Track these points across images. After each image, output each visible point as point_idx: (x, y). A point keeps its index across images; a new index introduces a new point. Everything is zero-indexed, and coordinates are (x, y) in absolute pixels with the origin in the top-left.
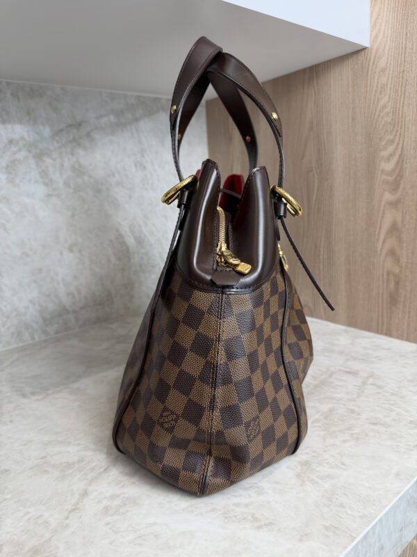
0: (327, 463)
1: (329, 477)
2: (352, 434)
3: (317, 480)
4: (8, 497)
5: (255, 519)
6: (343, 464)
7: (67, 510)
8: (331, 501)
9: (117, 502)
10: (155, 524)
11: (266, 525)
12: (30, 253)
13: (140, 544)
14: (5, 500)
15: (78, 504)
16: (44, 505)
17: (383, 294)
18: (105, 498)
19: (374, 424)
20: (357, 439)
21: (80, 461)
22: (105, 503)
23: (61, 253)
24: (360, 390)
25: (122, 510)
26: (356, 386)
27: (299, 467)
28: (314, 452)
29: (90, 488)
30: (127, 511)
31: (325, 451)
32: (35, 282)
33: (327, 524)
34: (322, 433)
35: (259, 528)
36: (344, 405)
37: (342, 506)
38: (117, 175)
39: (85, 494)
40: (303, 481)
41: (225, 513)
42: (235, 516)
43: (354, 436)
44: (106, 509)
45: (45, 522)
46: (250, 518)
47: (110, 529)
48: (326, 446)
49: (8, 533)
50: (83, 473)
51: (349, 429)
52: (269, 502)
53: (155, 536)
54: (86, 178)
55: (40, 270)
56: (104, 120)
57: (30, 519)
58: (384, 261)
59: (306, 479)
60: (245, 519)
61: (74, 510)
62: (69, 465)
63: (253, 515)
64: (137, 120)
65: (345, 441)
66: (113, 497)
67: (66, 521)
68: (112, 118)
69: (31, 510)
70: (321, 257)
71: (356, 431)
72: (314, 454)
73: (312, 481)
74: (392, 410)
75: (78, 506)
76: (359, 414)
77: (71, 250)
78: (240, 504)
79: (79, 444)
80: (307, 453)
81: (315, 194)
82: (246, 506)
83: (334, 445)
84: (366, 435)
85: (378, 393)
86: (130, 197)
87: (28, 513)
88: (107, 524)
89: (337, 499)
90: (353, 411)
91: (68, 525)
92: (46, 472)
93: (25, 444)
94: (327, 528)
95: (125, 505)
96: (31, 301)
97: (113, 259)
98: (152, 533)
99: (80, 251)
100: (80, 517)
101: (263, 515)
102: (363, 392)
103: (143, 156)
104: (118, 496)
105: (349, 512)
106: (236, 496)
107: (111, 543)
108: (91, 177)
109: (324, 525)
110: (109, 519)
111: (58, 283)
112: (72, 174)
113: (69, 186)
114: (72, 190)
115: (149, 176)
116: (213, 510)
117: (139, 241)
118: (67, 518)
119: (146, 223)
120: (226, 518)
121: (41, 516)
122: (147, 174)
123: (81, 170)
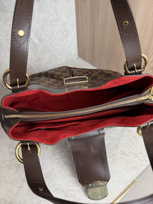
2: (113, 159)
4: (1, 179)
7: (19, 187)
15: (22, 184)
16: (12, 184)
19: (122, 154)
20: (114, 162)
24: (122, 133)
26: (121, 130)
36: (114, 141)
42: (68, 195)
46: (73, 196)
47: (31, 196)
49: (2, 195)
51: (113, 156)
57: (8, 190)
60: (71, 196)
61: (21, 187)
63: (74, 195)
67: (19, 192)
69: (8, 186)
74: (130, 147)
75: (22, 186)
76: (118, 148)
82: (73, 191)
84: (118, 160)
85: (129, 135)
87: (7, 187)
90: (116, 146)
91: (19, 194)
92: (12, 168)
93: (5, 153)
100: (23, 190)
101: (77, 195)
102: (123, 134)
106: (70, 186)
107: (32, 202)
112: (1, 13)
113: (1, 20)
114: (3, 22)
115: (42, 5)
116: (62, 192)
117: (40, 40)
118: (19, 190)
119: (43, 31)
120: (66, 195)
121: (11, 189)
122: (40, 4)
123: (5, 10)
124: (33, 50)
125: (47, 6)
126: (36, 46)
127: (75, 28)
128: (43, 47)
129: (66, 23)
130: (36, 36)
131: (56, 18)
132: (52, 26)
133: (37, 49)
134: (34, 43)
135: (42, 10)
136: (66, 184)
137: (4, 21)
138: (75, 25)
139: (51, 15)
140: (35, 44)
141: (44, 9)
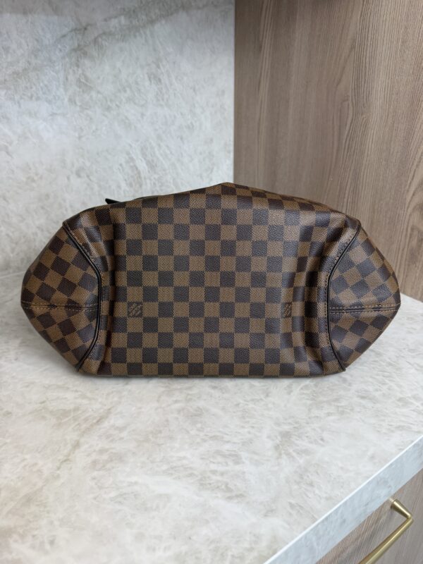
0: (307, 437)
1: (306, 452)
2: (338, 407)
3: (294, 454)
4: (8, 441)
5: (228, 489)
6: (322, 440)
7: (59, 460)
8: (302, 478)
9: (105, 457)
10: (136, 483)
11: (237, 496)
12: (36, 178)
13: (120, 502)
14: (6, 443)
15: (69, 455)
16: (39, 452)
17: (403, 250)
18: (95, 451)
19: (363, 398)
20: (342, 413)
21: (76, 409)
22: (94, 456)
23: (68, 178)
25: (108, 466)
27: (279, 438)
28: (297, 423)
29: (82, 440)
30: (113, 468)
31: (308, 423)
32: (43, 208)
33: (293, 502)
34: (309, 402)
35: (230, 498)
37: (311, 484)
38: (128, 90)
39: (77, 445)
40: (280, 454)
41: (201, 480)
42: (210, 484)
43: (340, 409)
44: (95, 463)
45: (39, 471)
46: (223, 487)
47: (96, 484)
48: (310, 418)
49: (6, 478)
50: (77, 423)
51: (337, 400)
52: (244, 473)
53: (135, 495)
54: (94, 94)
55: (47, 196)
56: (114, 22)
57: (25, 466)
58: (410, 215)
59: (283, 452)
60: (218, 487)
61: (65, 461)
62: (65, 413)
63: (227, 485)
64: (152, 22)
65: (329, 414)
66: (102, 451)
67: (58, 472)
68: (123, 19)
69: (28, 457)
70: (345, 200)
71: (343, 404)
72: (296, 425)
73: (288, 454)
74: (384, 384)
75: (70, 457)
76: (350, 385)
77: (78, 175)
78: (216, 471)
79: (76, 391)
80: (290, 423)
81: (347, 128)
82: (222, 474)
83: (317, 417)
84: (352, 410)
86: (143, 115)
88: (94, 479)
89: (308, 477)
91: (58, 476)
92: (44, 418)
93: (27, 386)
94: (292, 506)
95: (111, 461)
96: (38, 228)
97: (123, 185)
98: (132, 493)
99: (88, 176)
100: (71, 468)
101: (235, 485)
103: (158, 67)
104: (106, 450)
105: (317, 492)
106: (214, 463)
107: (95, 498)
108: (99, 92)
109: (290, 503)
110: (95, 474)
111: (66, 210)
112: (78, 89)
113: (75, 103)
114: (78, 109)
115: (164, 91)
116: (191, 475)
117: (152, 165)
118: (59, 468)
119: (159, 145)
120: (201, 484)
121: (36, 464)
122: (162, 88)
123: (88, 84)
124: (131, 185)
125: (175, 94)
126: (140, 177)
127: (232, 155)
128: (154, 184)
129: (212, 140)
130: (144, 155)
131: (192, 123)
132: (182, 139)
133: (141, 186)
134: (137, 169)
135: (163, 100)
136: (202, 459)
137: (81, 106)
138: (232, 148)
139: (182, 114)
140: (139, 173)
141: (167, 101)
